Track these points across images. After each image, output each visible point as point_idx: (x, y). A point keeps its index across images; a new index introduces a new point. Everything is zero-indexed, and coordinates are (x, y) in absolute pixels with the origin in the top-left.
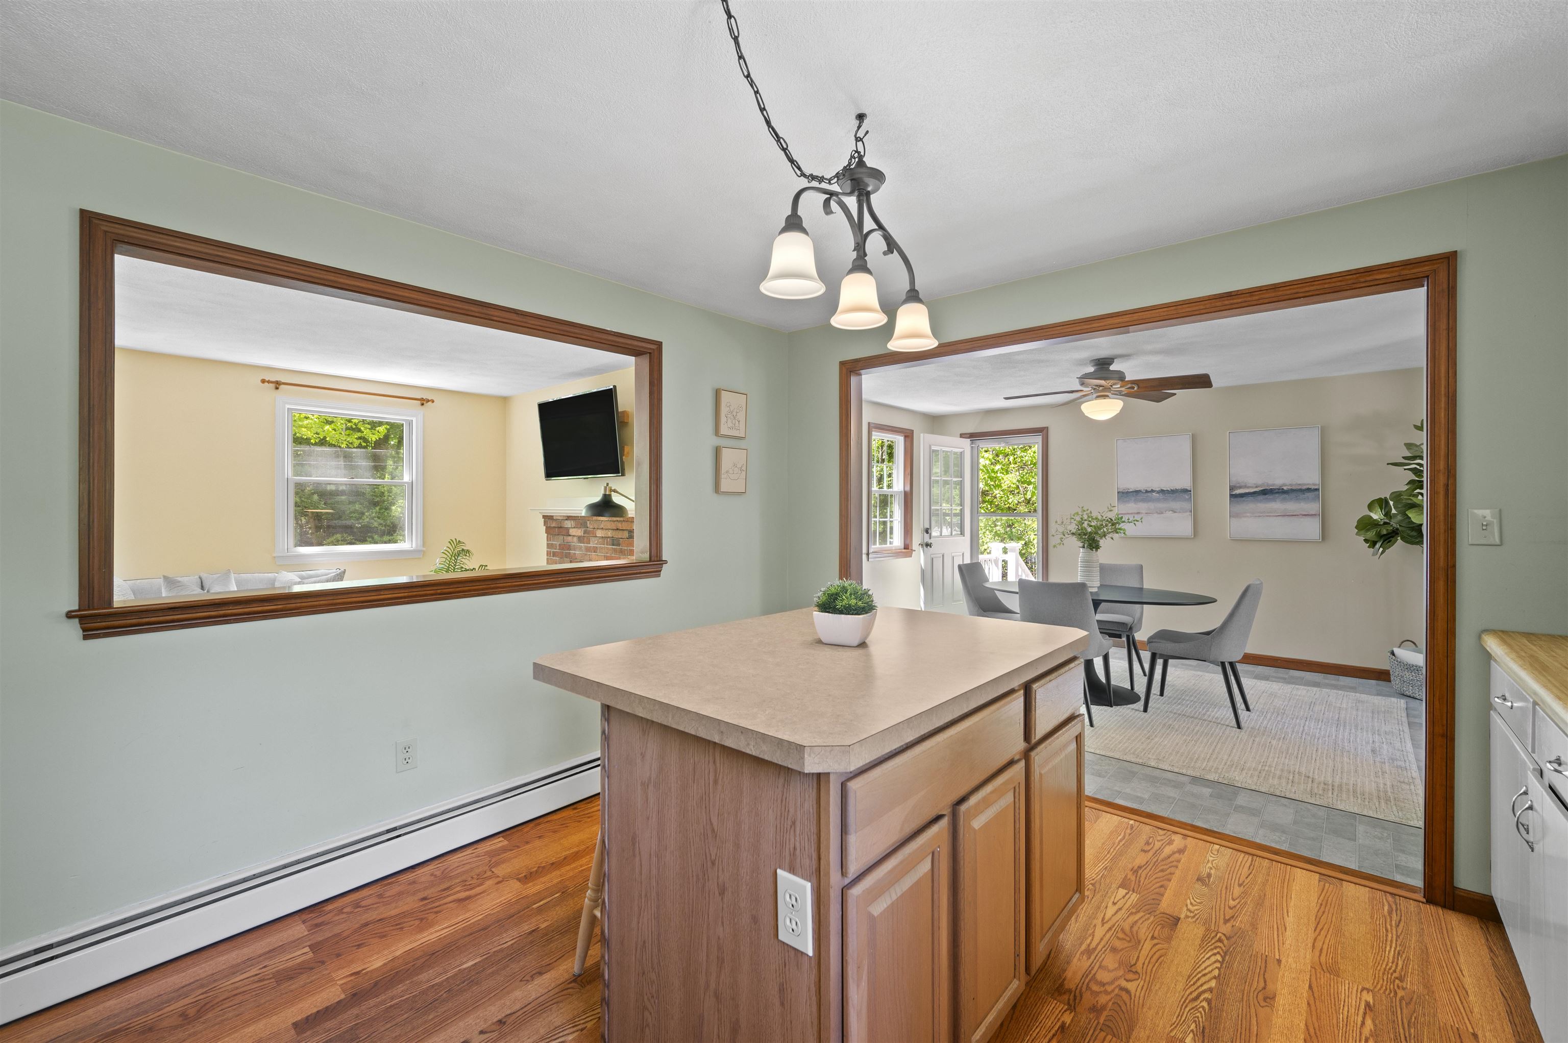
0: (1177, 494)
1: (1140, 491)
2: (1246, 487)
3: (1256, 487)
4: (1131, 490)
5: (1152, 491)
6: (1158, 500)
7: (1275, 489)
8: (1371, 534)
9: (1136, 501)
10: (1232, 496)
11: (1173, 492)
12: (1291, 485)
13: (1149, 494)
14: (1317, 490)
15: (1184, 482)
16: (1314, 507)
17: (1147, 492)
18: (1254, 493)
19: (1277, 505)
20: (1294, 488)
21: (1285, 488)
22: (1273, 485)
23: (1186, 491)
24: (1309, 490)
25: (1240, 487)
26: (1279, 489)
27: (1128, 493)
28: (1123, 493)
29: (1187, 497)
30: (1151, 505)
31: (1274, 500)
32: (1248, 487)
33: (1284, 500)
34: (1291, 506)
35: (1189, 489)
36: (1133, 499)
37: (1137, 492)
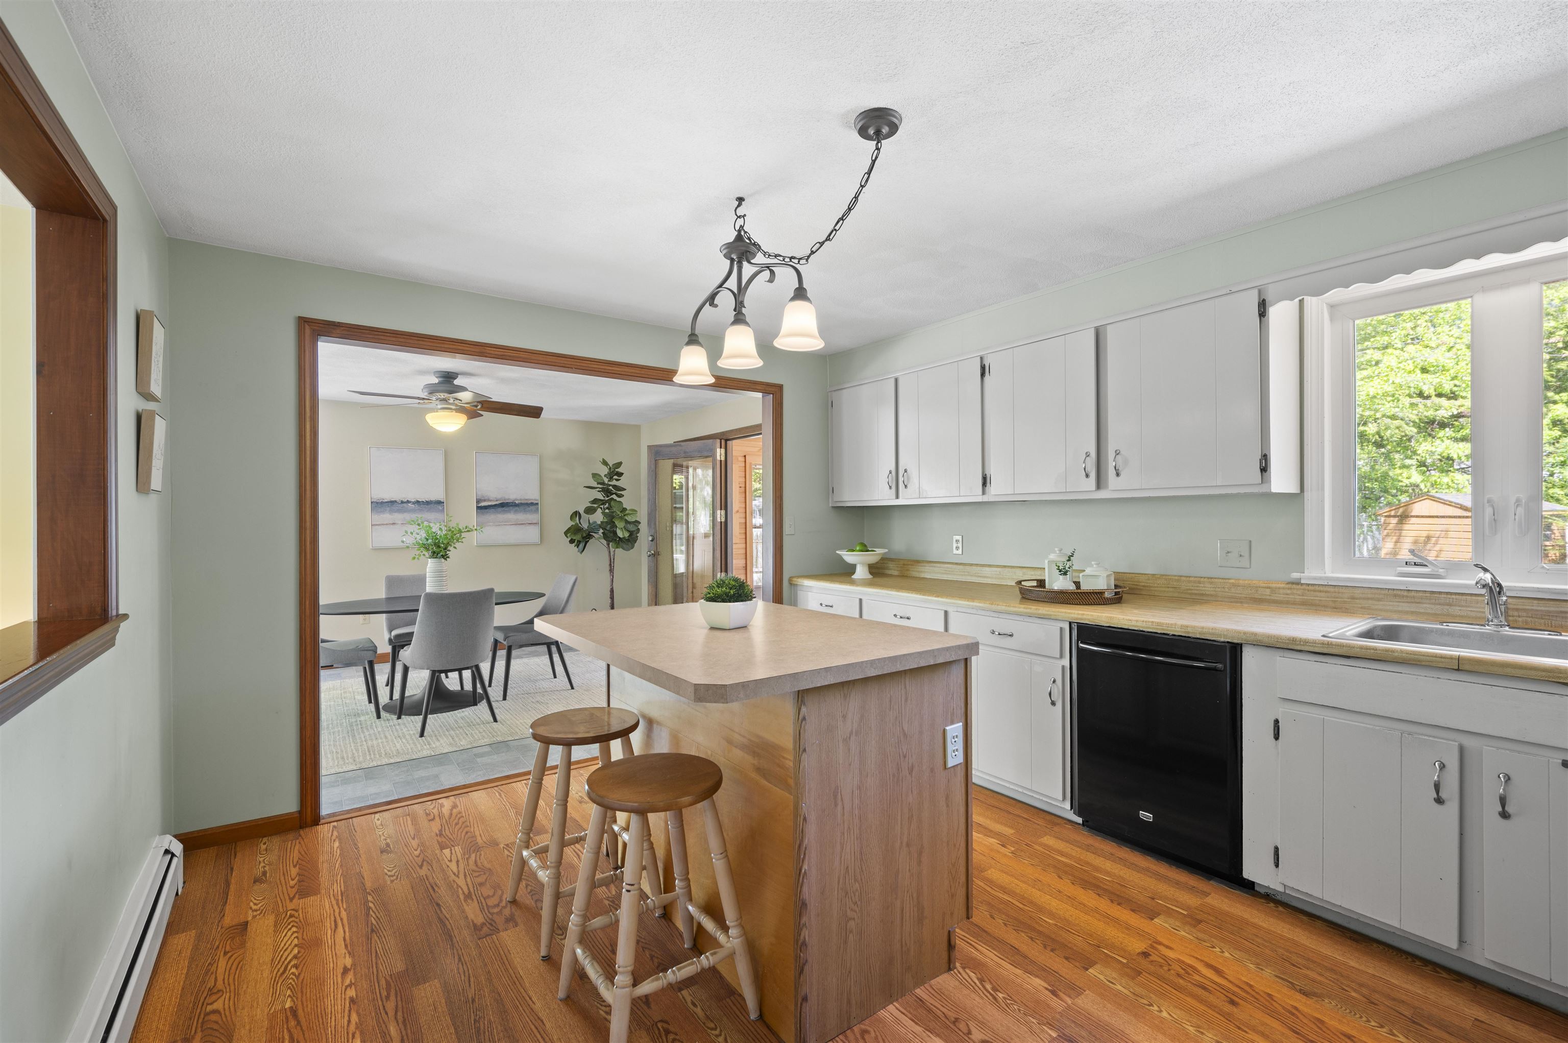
0: (432, 505)
1: (396, 501)
2: (489, 500)
3: (497, 501)
4: (386, 501)
5: (408, 502)
6: (413, 511)
7: (510, 503)
8: (578, 537)
9: (391, 512)
10: (478, 508)
11: (428, 503)
12: (521, 500)
13: (405, 505)
14: (537, 504)
15: (437, 494)
16: (533, 517)
17: (402, 502)
18: (495, 505)
19: (511, 516)
20: (523, 502)
21: (517, 502)
22: (509, 499)
23: (440, 503)
24: (532, 504)
25: (485, 501)
26: (512, 503)
27: (382, 503)
28: (377, 503)
29: (441, 508)
30: (407, 516)
31: (509, 512)
32: (491, 501)
33: (516, 512)
34: (521, 517)
35: (442, 500)
36: (388, 509)
37: (393, 502)
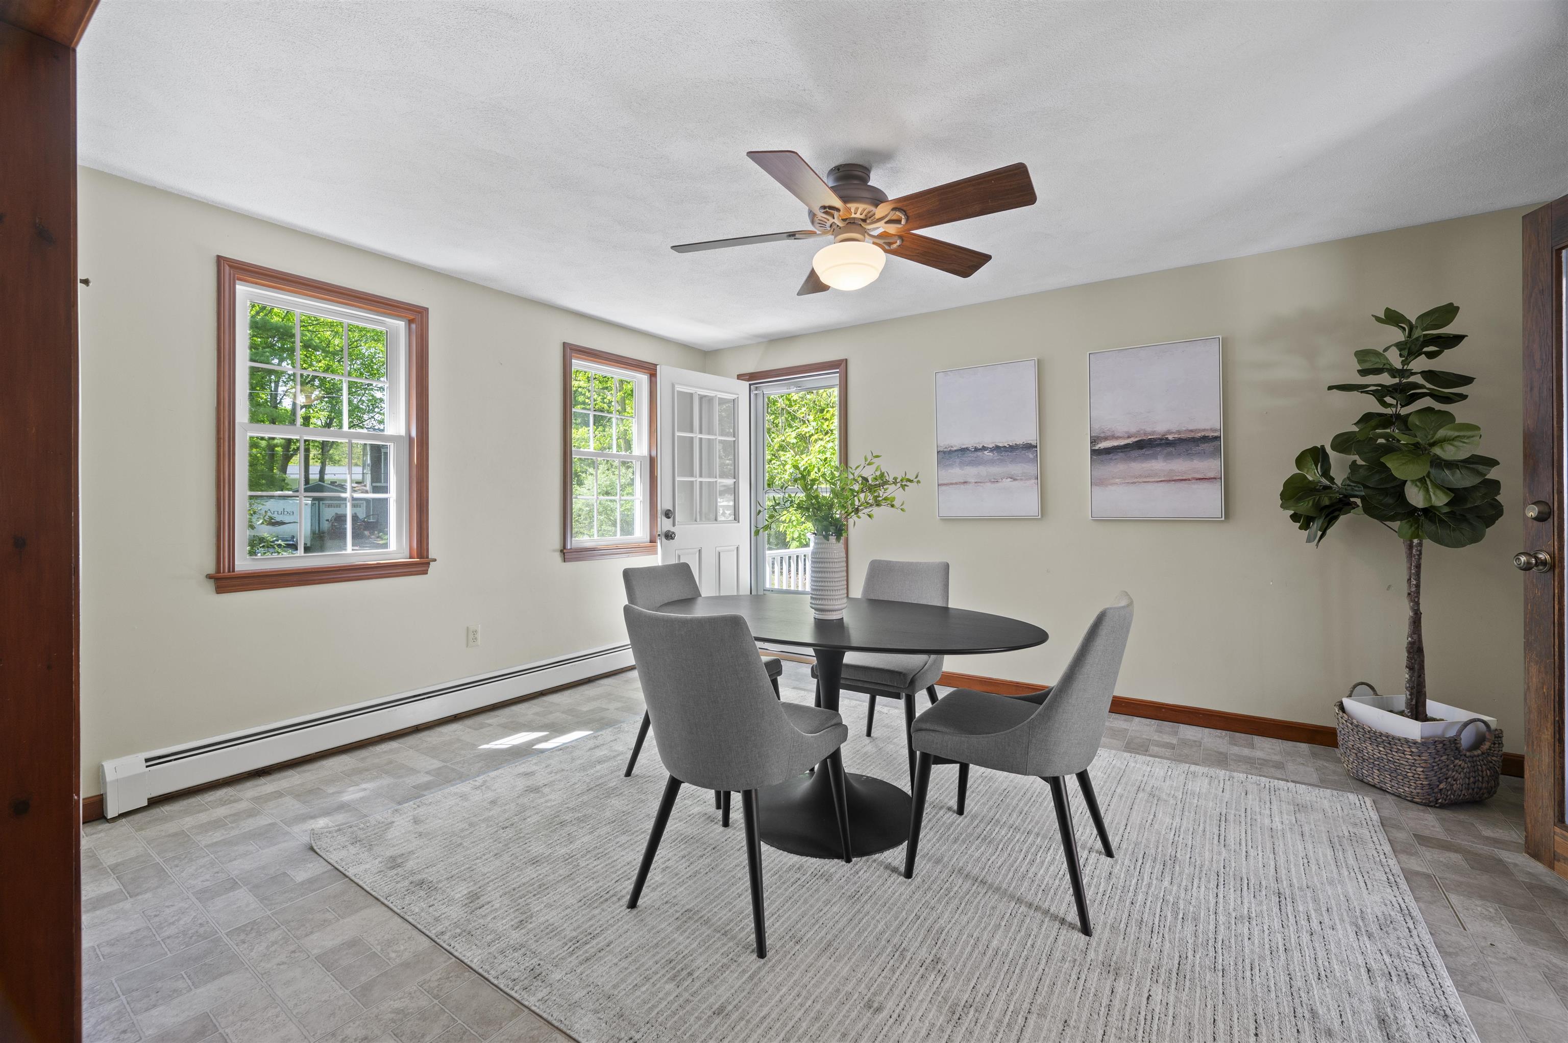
0: (1018, 452)
1: (967, 449)
2: (1114, 437)
3: (1129, 437)
4: (955, 448)
5: (984, 448)
6: (992, 462)
7: (1155, 440)
8: (1305, 507)
9: (962, 464)
10: (1095, 453)
11: (1012, 448)
12: (1179, 432)
13: (979, 453)
14: (1217, 438)
15: (1029, 435)
16: (1212, 466)
17: (976, 450)
18: (1126, 446)
19: (1159, 465)
20: (1183, 436)
21: (1170, 437)
22: (1153, 433)
23: (1029, 447)
24: (1205, 439)
25: (1106, 439)
26: (1161, 439)
27: (951, 452)
28: (944, 452)
29: (1031, 456)
30: (983, 470)
31: (1154, 457)
32: (1117, 438)
33: (1169, 456)
34: (1180, 465)
35: (1034, 443)
36: (958, 460)
37: (964, 450)
